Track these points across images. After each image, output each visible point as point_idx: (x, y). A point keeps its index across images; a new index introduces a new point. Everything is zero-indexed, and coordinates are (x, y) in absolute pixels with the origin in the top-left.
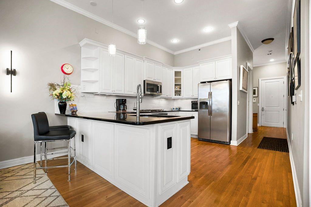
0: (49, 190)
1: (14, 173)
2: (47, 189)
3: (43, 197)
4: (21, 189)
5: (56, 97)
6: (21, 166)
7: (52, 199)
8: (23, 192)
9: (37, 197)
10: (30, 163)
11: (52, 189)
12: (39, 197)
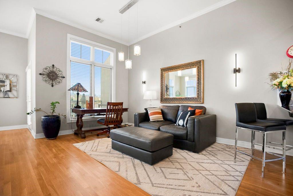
0: (238, 172)
1: (232, 150)
2: (237, 171)
3: (229, 174)
4: (224, 161)
5: (276, 87)
6: (241, 148)
7: (233, 178)
8: (223, 163)
9: (226, 171)
10: (247, 148)
11: (241, 173)
12: (227, 172)
